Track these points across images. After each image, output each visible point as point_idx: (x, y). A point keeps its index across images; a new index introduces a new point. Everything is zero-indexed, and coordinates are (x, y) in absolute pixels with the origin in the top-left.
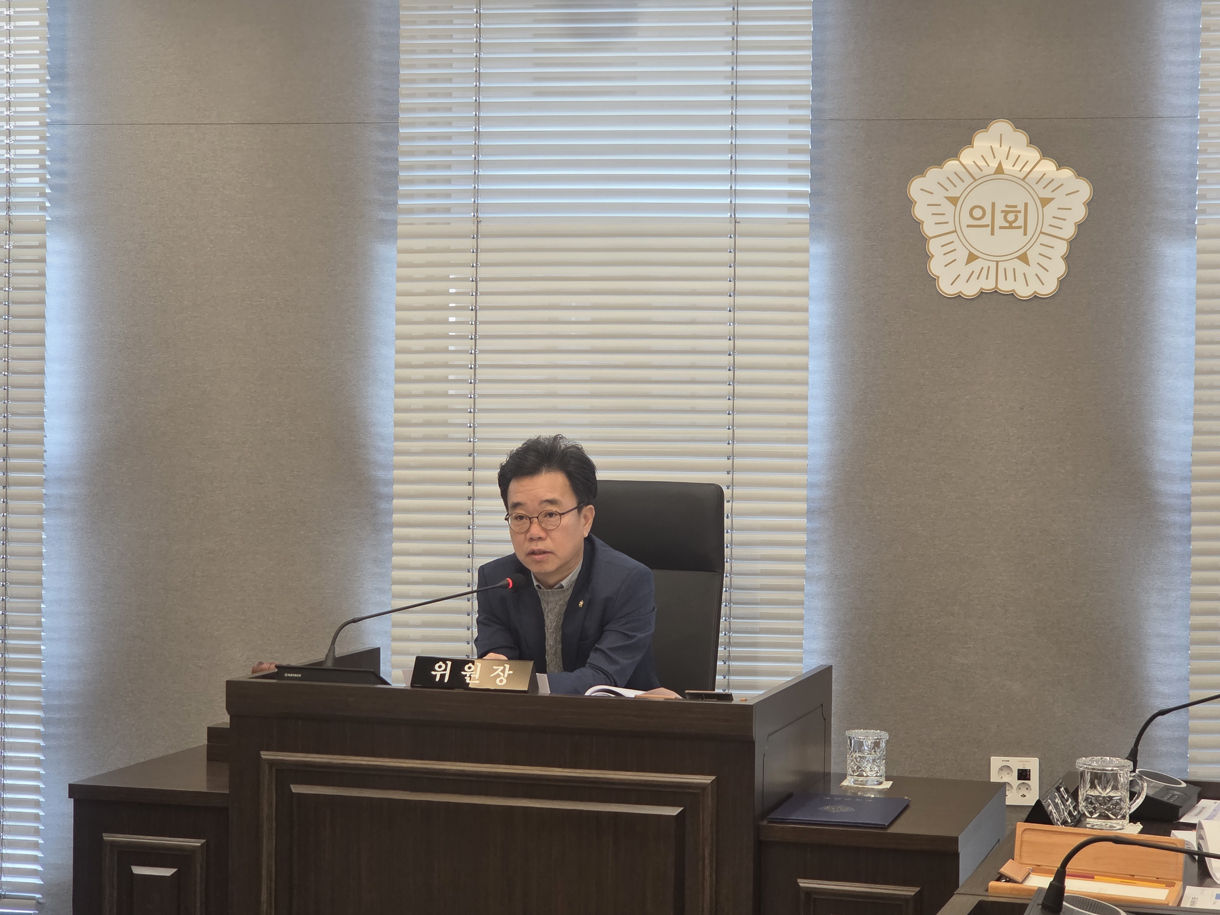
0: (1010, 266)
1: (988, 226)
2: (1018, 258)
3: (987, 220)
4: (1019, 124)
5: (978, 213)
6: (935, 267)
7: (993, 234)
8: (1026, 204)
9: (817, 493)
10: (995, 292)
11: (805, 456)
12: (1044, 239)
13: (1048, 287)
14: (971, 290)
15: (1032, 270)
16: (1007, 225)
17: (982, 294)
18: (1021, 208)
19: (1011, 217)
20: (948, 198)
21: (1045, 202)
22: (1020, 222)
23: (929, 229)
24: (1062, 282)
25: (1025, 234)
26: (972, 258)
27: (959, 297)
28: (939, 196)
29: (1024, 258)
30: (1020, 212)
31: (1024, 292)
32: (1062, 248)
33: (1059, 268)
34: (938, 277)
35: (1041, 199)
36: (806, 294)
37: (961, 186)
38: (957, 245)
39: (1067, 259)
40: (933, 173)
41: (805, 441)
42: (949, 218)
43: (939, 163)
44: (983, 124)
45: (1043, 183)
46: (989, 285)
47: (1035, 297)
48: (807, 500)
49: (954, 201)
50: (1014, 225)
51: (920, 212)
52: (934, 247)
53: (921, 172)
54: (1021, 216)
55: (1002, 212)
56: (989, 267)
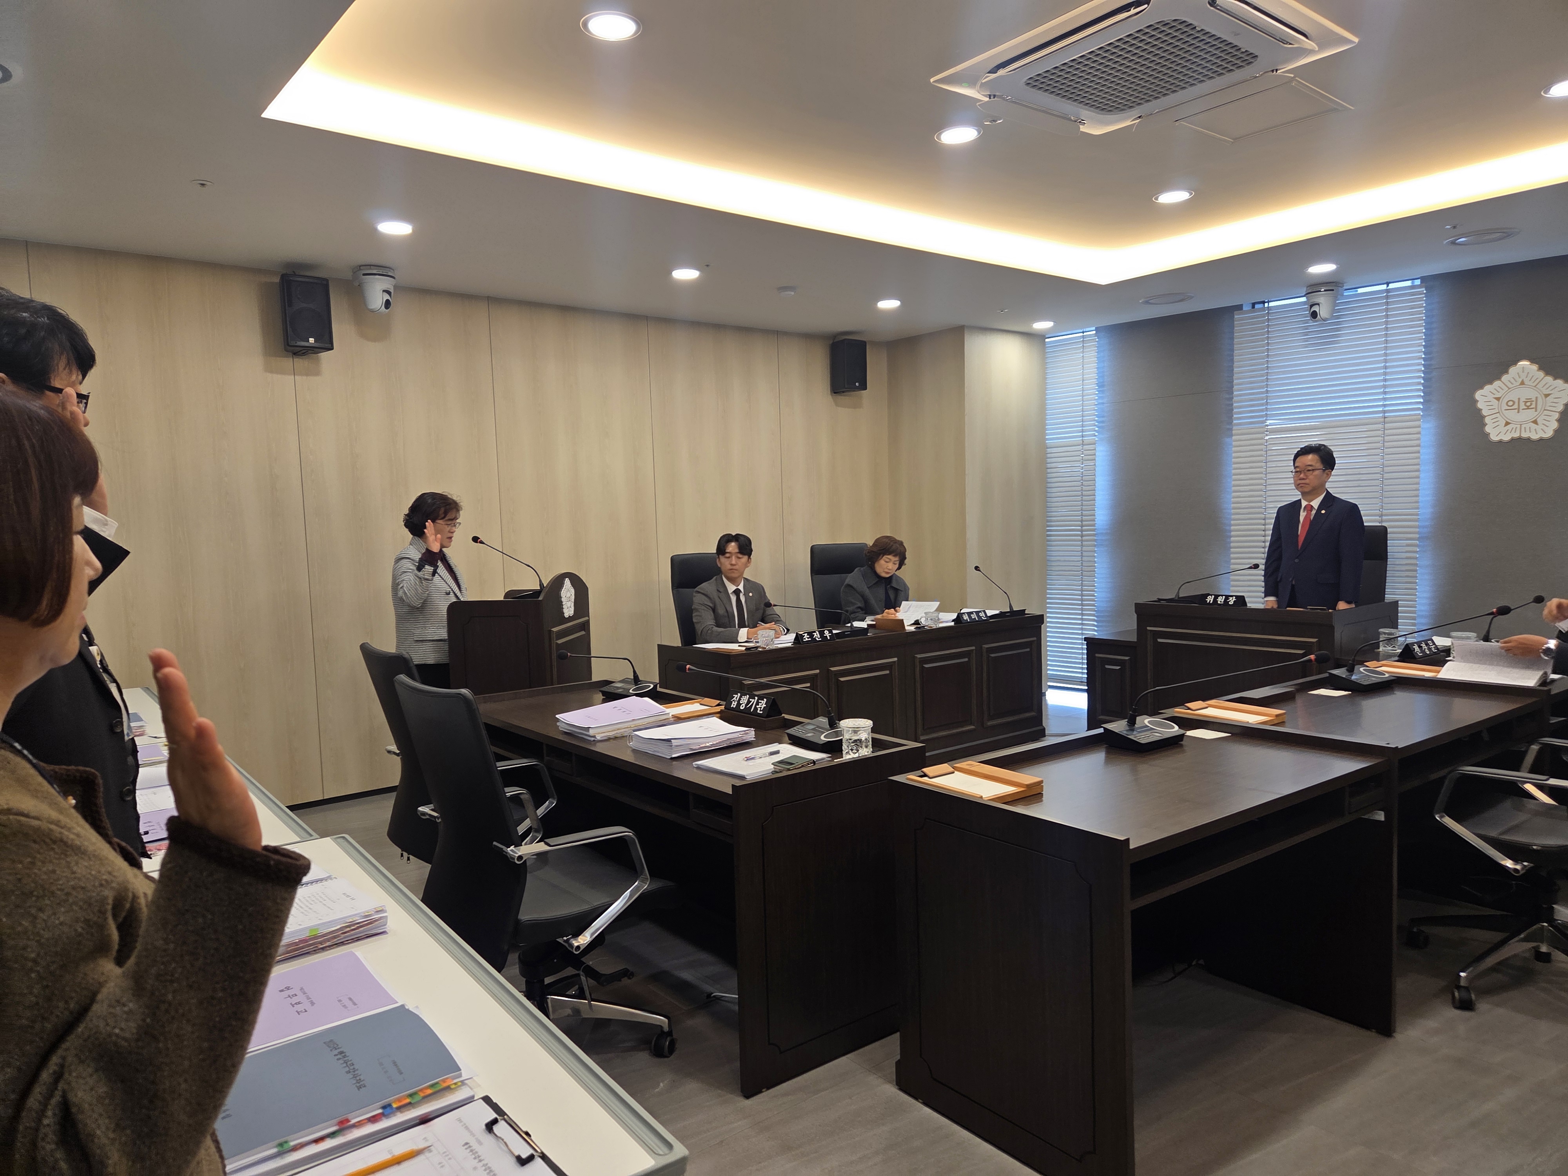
0: (1527, 426)
1: (1515, 409)
2: (1533, 422)
3: (1516, 406)
4: (1533, 361)
5: (1511, 403)
6: (1488, 429)
7: (1518, 412)
8: (1537, 398)
9: (1425, 530)
10: (1520, 439)
11: (1417, 515)
12: (1546, 412)
13: (1549, 433)
14: (1507, 438)
15: (1541, 426)
16: (1526, 408)
17: (1513, 439)
18: (1534, 399)
19: (1528, 404)
20: (1496, 398)
21: (1547, 396)
22: (1533, 406)
23: (1484, 413)
24: (1556, 431)
25: (1536, 411)
26: (1507, 424)
27: (1500, 442)
28: (1490, 397)
29: (1535, 422)
30: (1533, 401)
31: (1535, 437)
32: (1557, 416)
33: (1555, 425)
34: (1490, 433)
35: (1544, 395)
36: (1419, 446)
37: (1502, 392)
38: (1500, 418)
39: (1558, 420)
40: (1488, 388)
41: (1418, 508)
42: (1495, 406)
43: (1491, 383)
44: (1515, 363)
45: (1547, 386)
46: (1516, 435)
47: (1541, 440)
48: (1418, 533)
49: (1498, 399)
50: (1530, 407)
51: (1480, 405)
52: (1487, 420)
53: (1482, 388)
54: (1534, 403)
55: (1524, 402)
56: (1516, 428)
